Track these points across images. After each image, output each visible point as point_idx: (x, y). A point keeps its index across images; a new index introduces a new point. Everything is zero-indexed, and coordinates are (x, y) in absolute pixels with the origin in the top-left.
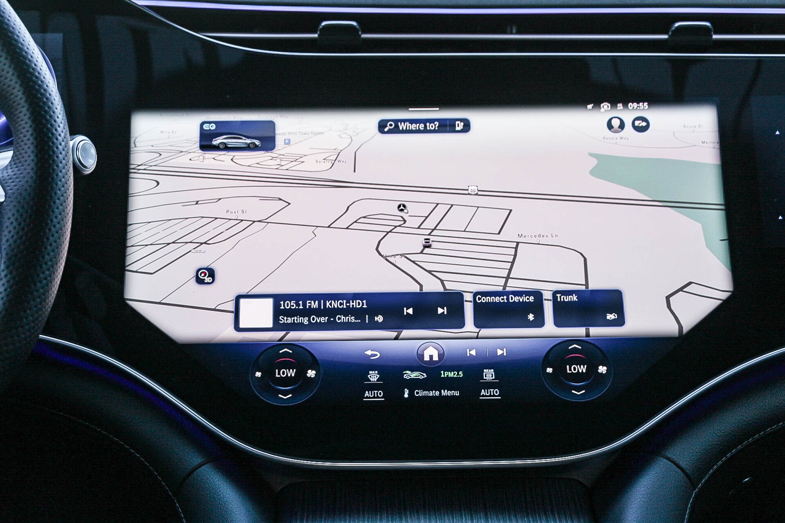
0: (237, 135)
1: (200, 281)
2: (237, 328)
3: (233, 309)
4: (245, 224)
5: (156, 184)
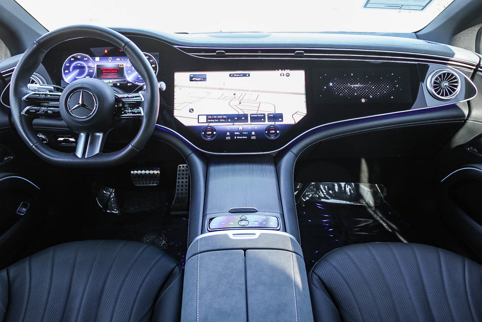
0: (198, 78)
1: (190, 112)
2: (198, 122)
3: (197, 118)
4: (200, 98)
5: (180, 89)
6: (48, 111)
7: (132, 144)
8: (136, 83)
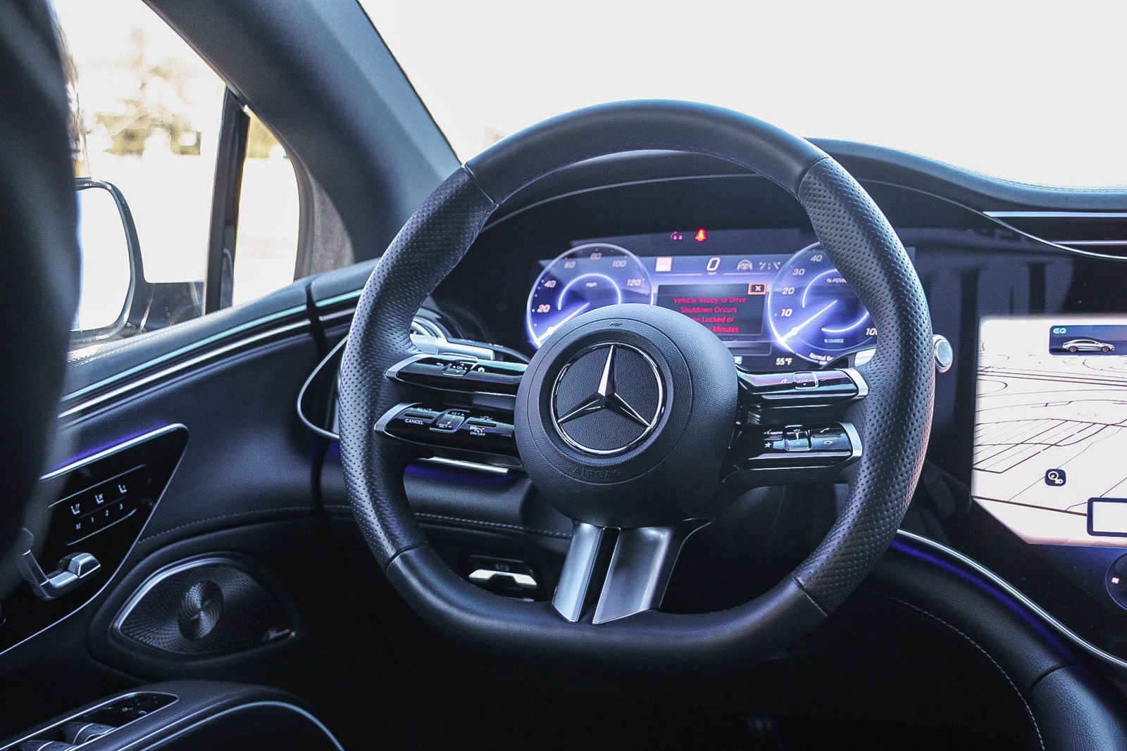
0: (1091, 340)
1: (1050, 482)
2: (1090, 530)
3: (1086, 512)
4: (1098, 427)
5: (1005, 385)
6: (472, 428)
7: (800, 579)
8: (812, 355)
